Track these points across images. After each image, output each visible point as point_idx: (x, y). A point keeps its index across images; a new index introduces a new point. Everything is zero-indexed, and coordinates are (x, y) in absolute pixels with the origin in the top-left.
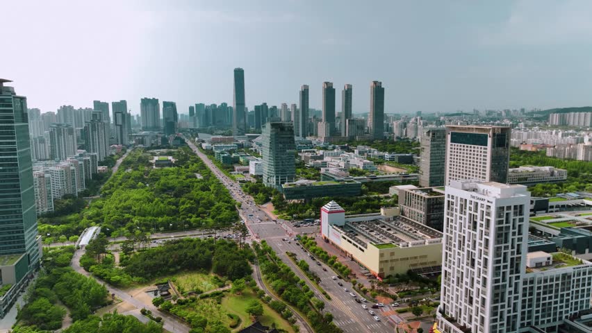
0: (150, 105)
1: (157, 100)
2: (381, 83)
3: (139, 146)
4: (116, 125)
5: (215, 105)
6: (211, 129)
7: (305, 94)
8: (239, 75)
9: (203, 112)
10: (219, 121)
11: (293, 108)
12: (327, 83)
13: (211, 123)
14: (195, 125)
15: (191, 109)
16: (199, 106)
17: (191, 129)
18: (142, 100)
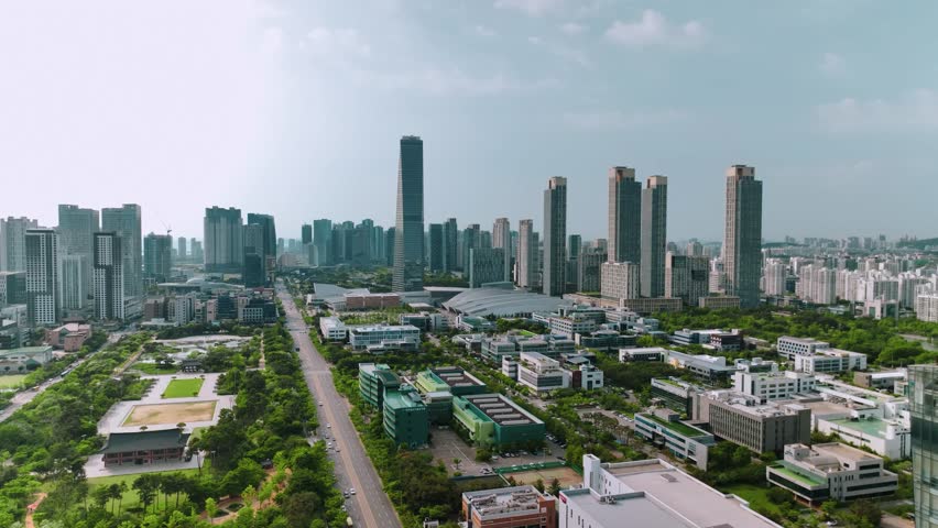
0: (223, 220)
1: (239, 211)
2: (752, 170)
3: (154, 322)
4: (97, 266)
5: (350, 224)
6: (342, 268)
7: (557, 197)
8: (412, 151)
9: (328, 237)
10: (359, 255)
11: (525, 228)
12: (620, 171)
13: (343, 255)
14: (311, 261)
15: (306, 230)
16: (321, 225)
17: (302, 270)
18: (208, 210)
